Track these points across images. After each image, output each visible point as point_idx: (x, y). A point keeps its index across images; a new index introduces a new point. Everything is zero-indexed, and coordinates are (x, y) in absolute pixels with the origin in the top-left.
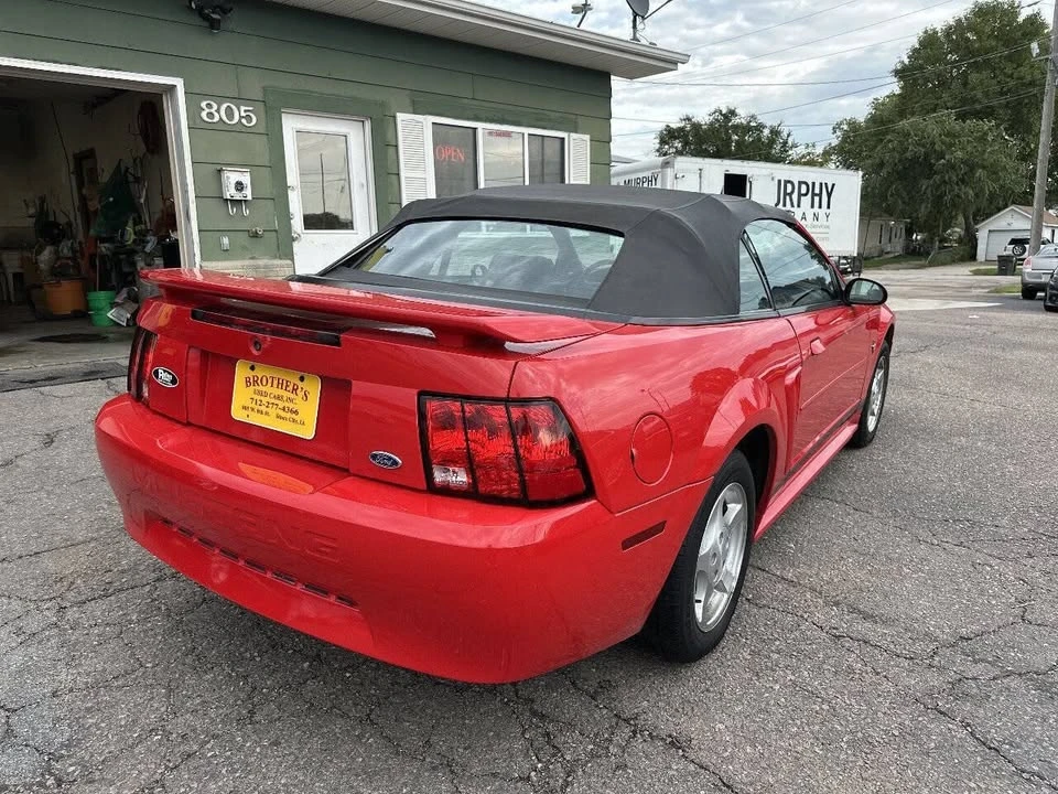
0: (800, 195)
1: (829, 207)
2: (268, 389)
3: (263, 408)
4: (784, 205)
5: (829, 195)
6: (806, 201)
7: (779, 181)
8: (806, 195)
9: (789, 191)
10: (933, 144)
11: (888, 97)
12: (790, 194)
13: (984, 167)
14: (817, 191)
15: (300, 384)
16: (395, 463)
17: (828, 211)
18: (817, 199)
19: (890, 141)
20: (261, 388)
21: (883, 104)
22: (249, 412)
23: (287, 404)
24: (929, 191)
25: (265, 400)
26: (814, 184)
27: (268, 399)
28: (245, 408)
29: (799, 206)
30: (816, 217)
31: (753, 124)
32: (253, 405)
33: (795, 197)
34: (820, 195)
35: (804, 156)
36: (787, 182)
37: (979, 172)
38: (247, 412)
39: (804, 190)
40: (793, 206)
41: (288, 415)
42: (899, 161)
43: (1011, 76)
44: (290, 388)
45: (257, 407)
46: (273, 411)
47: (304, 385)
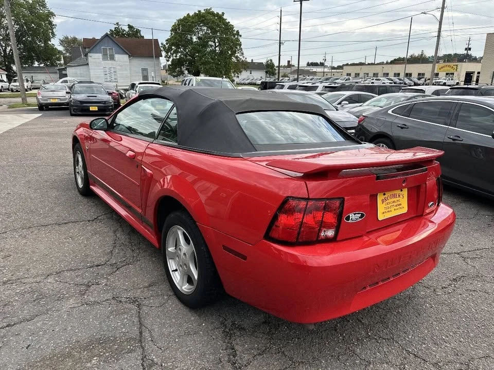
15: (401, 193)
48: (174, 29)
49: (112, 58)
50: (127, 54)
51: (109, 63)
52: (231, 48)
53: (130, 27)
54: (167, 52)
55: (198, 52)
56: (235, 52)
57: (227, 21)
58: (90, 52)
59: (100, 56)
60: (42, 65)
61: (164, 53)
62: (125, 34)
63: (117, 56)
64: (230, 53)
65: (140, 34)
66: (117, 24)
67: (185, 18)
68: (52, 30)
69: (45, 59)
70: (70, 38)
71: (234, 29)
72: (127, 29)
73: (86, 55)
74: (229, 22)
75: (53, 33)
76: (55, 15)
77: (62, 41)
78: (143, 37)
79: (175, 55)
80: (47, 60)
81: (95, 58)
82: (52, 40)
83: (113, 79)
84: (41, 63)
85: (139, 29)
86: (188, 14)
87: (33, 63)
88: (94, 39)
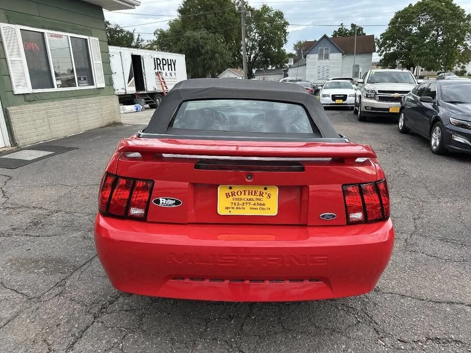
0: (163, 65)
1: (175, 70)
2: (243, 196)
3: (241, 206)
4: (158, 69)
5: (174, 65)
6: (166, 67)
7: (154, 58)
8: (165, 65)
9: (159, 63)
10: (199, 42)
11: (175, 21)
12: (160, 64)
13: (218, 53)
14: (170, 63)
15: (264, 191)
16: (334, 216)
17: (175, 72)
18: (170, 66)
19: (183, 41)
20: (237, 197)
21: (173, 24)
22: (231, 210)
23: (256, 202)
24: (200, 63)
25: (240, 202)
26: (168, 60)
27: (243, 201)
28: (227, 208)
29: (164, 70)
30: (171, 75)
31: (118, 29)
32: (233, 206)
33: (161, 65)
34: (171, 65)
35: (147, 46)
36: (157, 59)
37: (217, 55)
38: (229, 210)
39: (164, 63)
40: (161, 70)
41: (258, 207)
42: (188, 49)
43: (222, 16)
44: (258, 194)
45: (235, 207)
46: (247, 207)
47: (268, 191)
48: (393, 23)
49: (327, 57)
50: (341, 52)
51: (325, 62)
52: (457, 36)
53: (353, 26)
54: (380, 47)
55: (415, 43)
56: (463, 39)
57: (457, 6)
58: (308, 54)
59: (317, 56)
60: (274, 68)
61: (377, 48)
62: (347, 33)
63: (332, 56)
64: (456, 41)
65: (362, 32)
66: (342, 24)
67: (406, 10)
68: (285, 37)
69: (277, 62)
70: (302, 42)
71: (465, 13)
72: (350, 28)
73: (305, 57)
74: (459, 7)
75: (285, 40)
76: (289, 25)
77: (296, 46)
78: (365, 34)
79: (388, 49)
80: (278, 63)
81: (312, 58)
82: (284, 45)
83: (325, 76)
84: (273, 66)
85: (362, 27)
86: (411, 4)
87: (268, 66)
88: (315, 41)
